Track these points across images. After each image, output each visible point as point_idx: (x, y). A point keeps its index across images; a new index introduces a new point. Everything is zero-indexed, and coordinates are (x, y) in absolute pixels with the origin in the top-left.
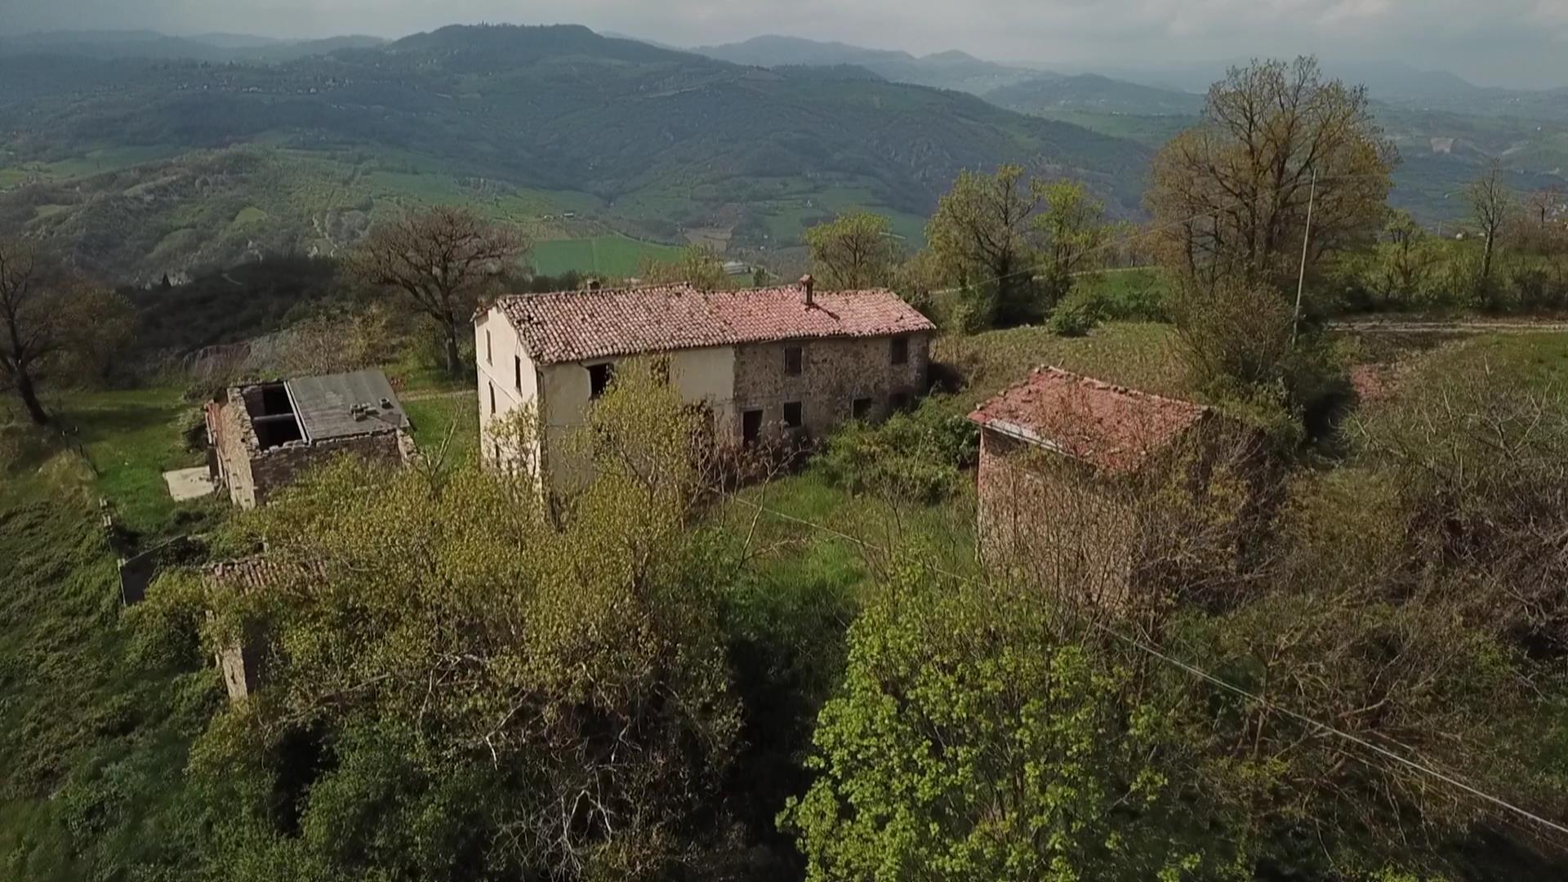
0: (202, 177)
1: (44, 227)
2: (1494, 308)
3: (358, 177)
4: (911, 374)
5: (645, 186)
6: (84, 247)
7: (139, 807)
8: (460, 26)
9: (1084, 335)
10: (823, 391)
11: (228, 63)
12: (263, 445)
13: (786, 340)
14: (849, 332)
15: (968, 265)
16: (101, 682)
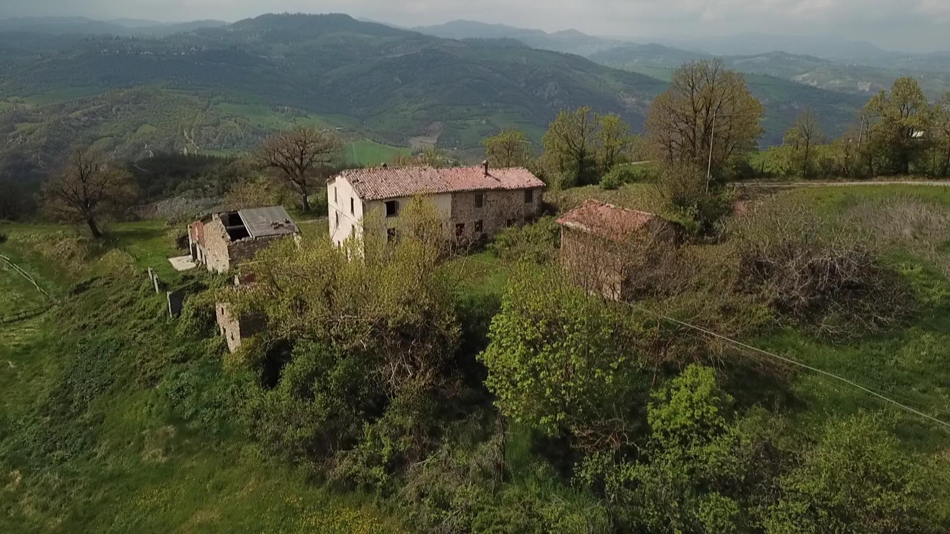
0: (116, 107)
1: (21, 137)
2: (810, 175)
3: (211, 107)
4: (534, 208)
5: (384, 111)
6: (45, 148)
7: (199, 388)
8: (271, 15)
9: (617, 189)
10: (493, 215)
11: (131, 37)
12: (233, 239)
13: (475, 191)
14: (505, 187)
15: (564, 156)
16: (166, 344)
